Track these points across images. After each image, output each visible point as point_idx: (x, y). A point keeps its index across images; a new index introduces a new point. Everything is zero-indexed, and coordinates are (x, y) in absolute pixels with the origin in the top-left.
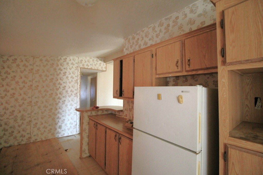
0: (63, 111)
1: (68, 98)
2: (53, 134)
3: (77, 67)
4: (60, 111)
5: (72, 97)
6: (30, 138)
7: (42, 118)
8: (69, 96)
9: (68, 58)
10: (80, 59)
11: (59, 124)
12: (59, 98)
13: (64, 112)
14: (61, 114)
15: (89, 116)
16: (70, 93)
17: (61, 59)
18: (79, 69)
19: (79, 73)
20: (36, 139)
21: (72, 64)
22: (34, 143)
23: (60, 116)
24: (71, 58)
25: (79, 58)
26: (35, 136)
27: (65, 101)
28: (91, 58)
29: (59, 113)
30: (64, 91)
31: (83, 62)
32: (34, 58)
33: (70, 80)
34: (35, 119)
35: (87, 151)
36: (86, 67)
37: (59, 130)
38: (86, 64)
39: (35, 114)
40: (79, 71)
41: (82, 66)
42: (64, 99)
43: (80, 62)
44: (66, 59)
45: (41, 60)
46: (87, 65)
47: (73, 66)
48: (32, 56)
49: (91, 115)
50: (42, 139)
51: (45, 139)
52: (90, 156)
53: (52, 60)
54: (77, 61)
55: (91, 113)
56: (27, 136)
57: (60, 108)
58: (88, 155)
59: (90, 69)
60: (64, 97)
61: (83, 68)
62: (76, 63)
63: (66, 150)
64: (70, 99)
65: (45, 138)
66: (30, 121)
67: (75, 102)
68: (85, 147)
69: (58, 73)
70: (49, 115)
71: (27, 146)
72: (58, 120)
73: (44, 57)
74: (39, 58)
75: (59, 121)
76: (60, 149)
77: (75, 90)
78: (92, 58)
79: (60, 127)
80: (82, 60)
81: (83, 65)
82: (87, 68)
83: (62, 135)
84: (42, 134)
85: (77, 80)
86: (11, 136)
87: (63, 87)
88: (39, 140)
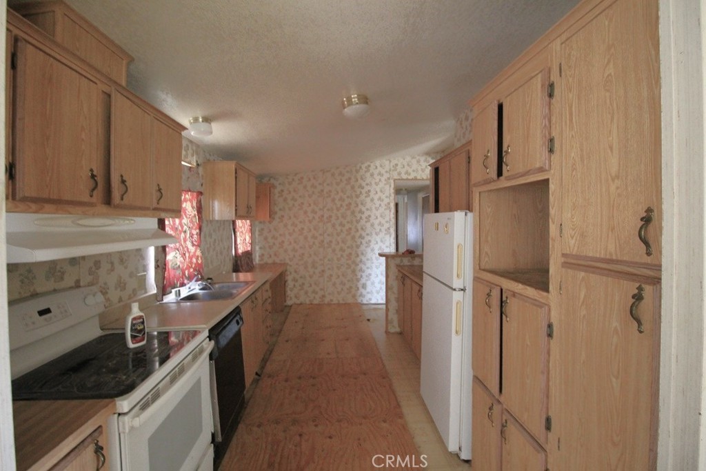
0: (368, 260)
1: (374, 235)
2: (354, 296)
3: (389, 178)
4: (364, 259)
5: (381, 235)
6: (324, 296)
7: (338, 268)
8: (377, 234)
9: (372, 166)
10: (394, 162)
11: (363, 281)
12: (361, 237)
13: (369, 262)
14: (365, 265)
15: (398, 266)
16: (378, 228)
17: (361, 167)
18: (392, 181)
19: (392, 191)
20: (331, 300)
21: (380, 174)
22: (329, 305)
23: (364, 267)
24: (378, 163)
25: (390, 162)
26: (329, 294)
27: (370, 241)
28: (413, 158)
29: (361, 261)
30: (368, 225)
31: (399, 168)
32: (324, 173)
33: (378, 203)
34: (329, 269)
35: (396, 323)
36: (404, 177)
37: (364, 292)
38: (403, 171)
39: (329, 260)
40: (393, 186)
41: (396, 177)
42: (369, 238)
43: (392, 168)
44: (369, 166)
45: (333, 175)
46: (407, 173)
47: (381, 178)
48: (321, 171)
49: (402, 264)
50: (339, 301)
51: (344, 302)
52: (401, 333)
53: (348, 172)
54: (387, 168)
55: (402, 261)
56: (321, 293)
57: (362, 254)
58: (398, 330)
59: (412, 179)
60: (368, 234)
61: (399, 179)
62: (386, 172)
63: (369, 320)
64: (378, 239)
65: (343, 300)
66: (323, 271)
67: (387, 244)
68: (394, 317)
69: (358, 193)
70: (347, 264)
71: (319, 306)
72: (361, 273)
73: (337, 168)
74: (329, 171)
75: (361, 276)
76: (360, 316)
77: (387, 222)
78: (415, 158)
79: (364, 286)
80: (397, 165)
81: (399, 174)
82: (407, 179)
83: (367, 301)
84: (339, 293)
85: (389, 204)
86: (302, 289)
87: (366, 218)
88: (335, 301)
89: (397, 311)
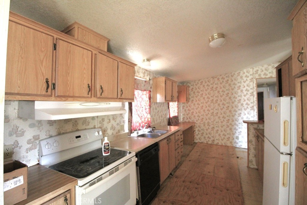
0: (239, 123)
1: (243, 110)
2: (231, 143)
3: (252, 78)
4: (237, 123)
5: (248, 110)
6: (214, 140)
7: (222, 127)
8: (245, 109)
9: (242, 73)
10: (255, 69)
11: (237, 135)
12: (235, 111)
13: (241, 124)
14: (238, 126)
15: (255, 129)
16: (246, 106)
17: (234, 74)
18: (255, 80)
19: (255, 85)
20: (218, 143)
21: (247, 76)
22: (217, 145)
23: (237, 128)
24: (245, 71)
25: (253, 69)
26: (217, 140)
27: (241, 113)
28: (269, 65)
29: (235, 124)
30: (239, 105)
31: (259, 72)
32: (213, 78)
33: (245, 93)
34: (217, 127)
35: (254, 163)
36: (263, 77)
37: (237, 141)
38: (262, 73)
39: (217, 122)
40: (255, 82)
41: (257, 77)
42: (240, 112)
43: (255, 73)
44: (240, 73)
45: (218, 79)
46: (265, 74)
47: (247, 78)
48: (212, 77)
49: (258, 128)
50: (222, 144)
51: (225, 145)
52: (257, 169)
53: (227, 77)
54: (251, 73)
55: (258, 126)
56: (212, 139)
57: (236, 120)
58: (256, 167)
59: (269, 78)
60: (239, 110)
61: (260, 78)
62: (251, 75)
63: (238, 157)
64: (246, 112)
65: (225, 144)
66: (213, 128)
67: (252, 115)
68: (252, 157)
69: (233, 87)
70: (227, 125)
71: (211, 145)
72: (235, 130)
73: (221, 75)
74: (216, 77)
75: (236, 132)
76: (233, 154)
77: (252, 103)
78: (271, 65)
79: (237, 138)
80: (258, 70)
81: (260, 75)
82: (265, 78)
83: (239, 146)
84: (222, 140)
85: (253, 92)
86: (202, 135)
87: (238, 101)
88: (220, 144)
89: (255, 156)
